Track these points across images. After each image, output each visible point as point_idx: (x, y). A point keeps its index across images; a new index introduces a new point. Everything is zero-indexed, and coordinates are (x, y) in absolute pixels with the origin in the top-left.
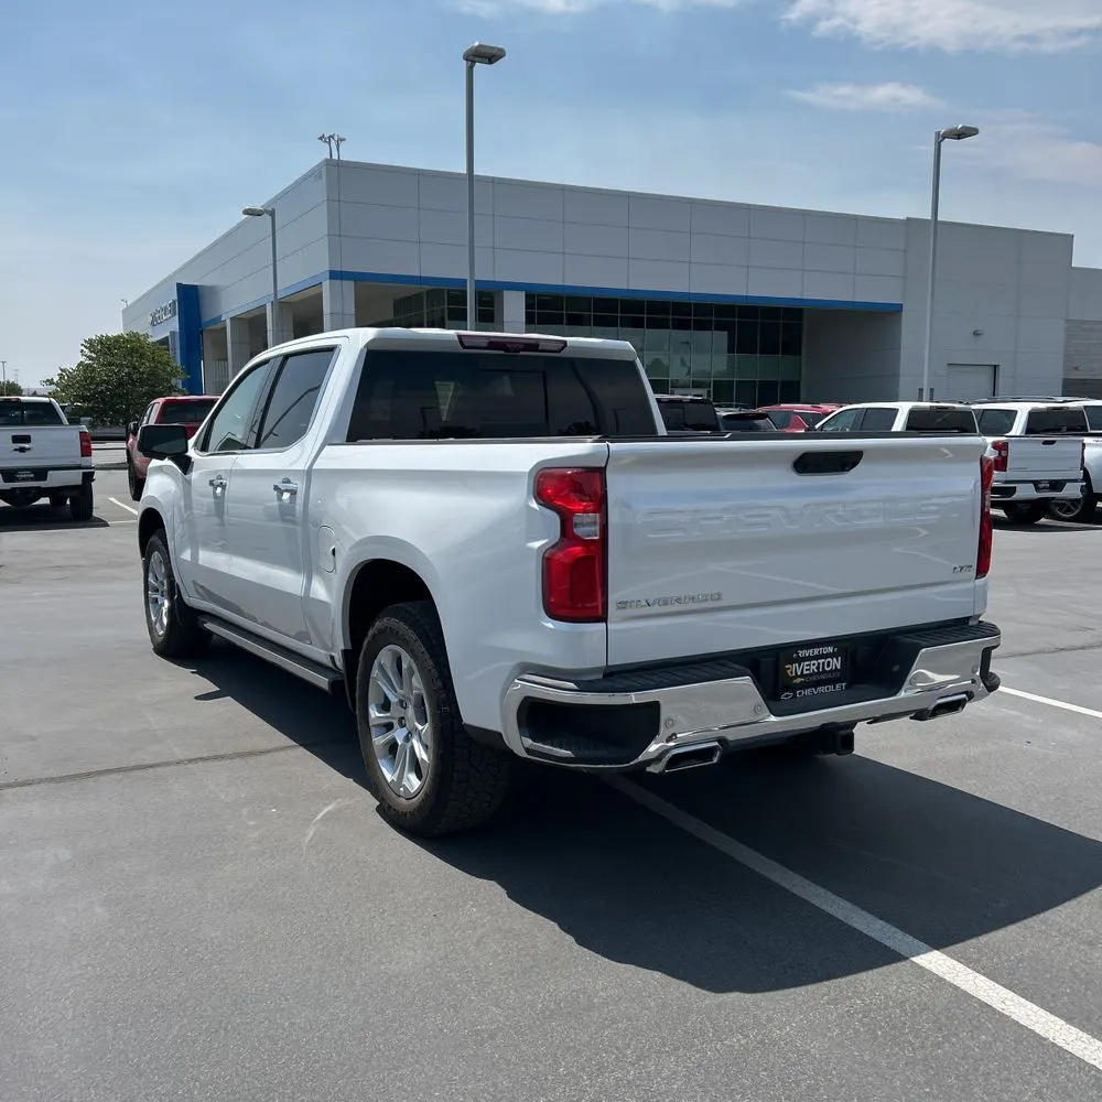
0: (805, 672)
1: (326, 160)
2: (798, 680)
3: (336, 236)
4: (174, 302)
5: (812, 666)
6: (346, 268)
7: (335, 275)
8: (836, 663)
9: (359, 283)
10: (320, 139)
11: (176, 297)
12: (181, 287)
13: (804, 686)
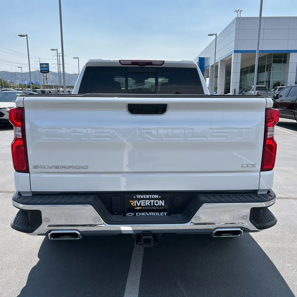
0: (142, 205)
1: (236, 17)
2: (138, 208)
3: (237, 40)
4: (198, 62)
5: (147, 203)
6: (239, 49)
7: (236, 52)
8: (161, 203)
9: (242, 54)
10: (235, 11)
11: (198, 61)
12: (200, 58)
13: (141, 211)
